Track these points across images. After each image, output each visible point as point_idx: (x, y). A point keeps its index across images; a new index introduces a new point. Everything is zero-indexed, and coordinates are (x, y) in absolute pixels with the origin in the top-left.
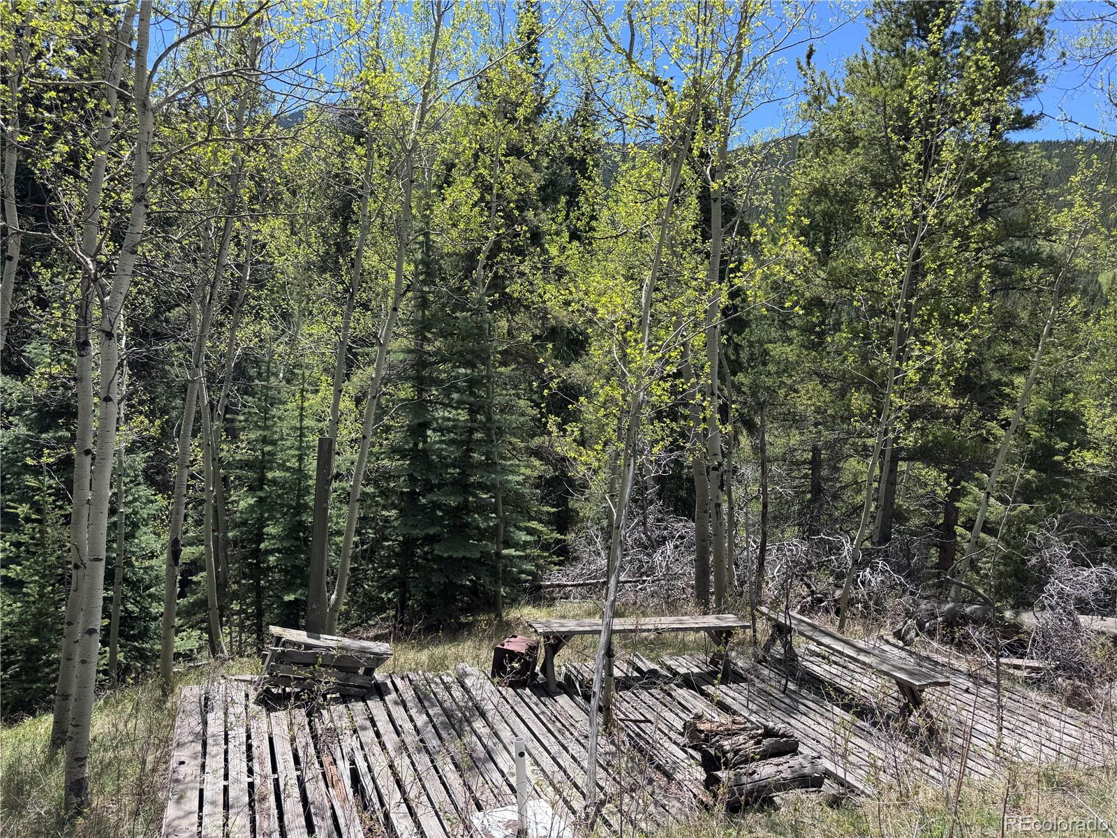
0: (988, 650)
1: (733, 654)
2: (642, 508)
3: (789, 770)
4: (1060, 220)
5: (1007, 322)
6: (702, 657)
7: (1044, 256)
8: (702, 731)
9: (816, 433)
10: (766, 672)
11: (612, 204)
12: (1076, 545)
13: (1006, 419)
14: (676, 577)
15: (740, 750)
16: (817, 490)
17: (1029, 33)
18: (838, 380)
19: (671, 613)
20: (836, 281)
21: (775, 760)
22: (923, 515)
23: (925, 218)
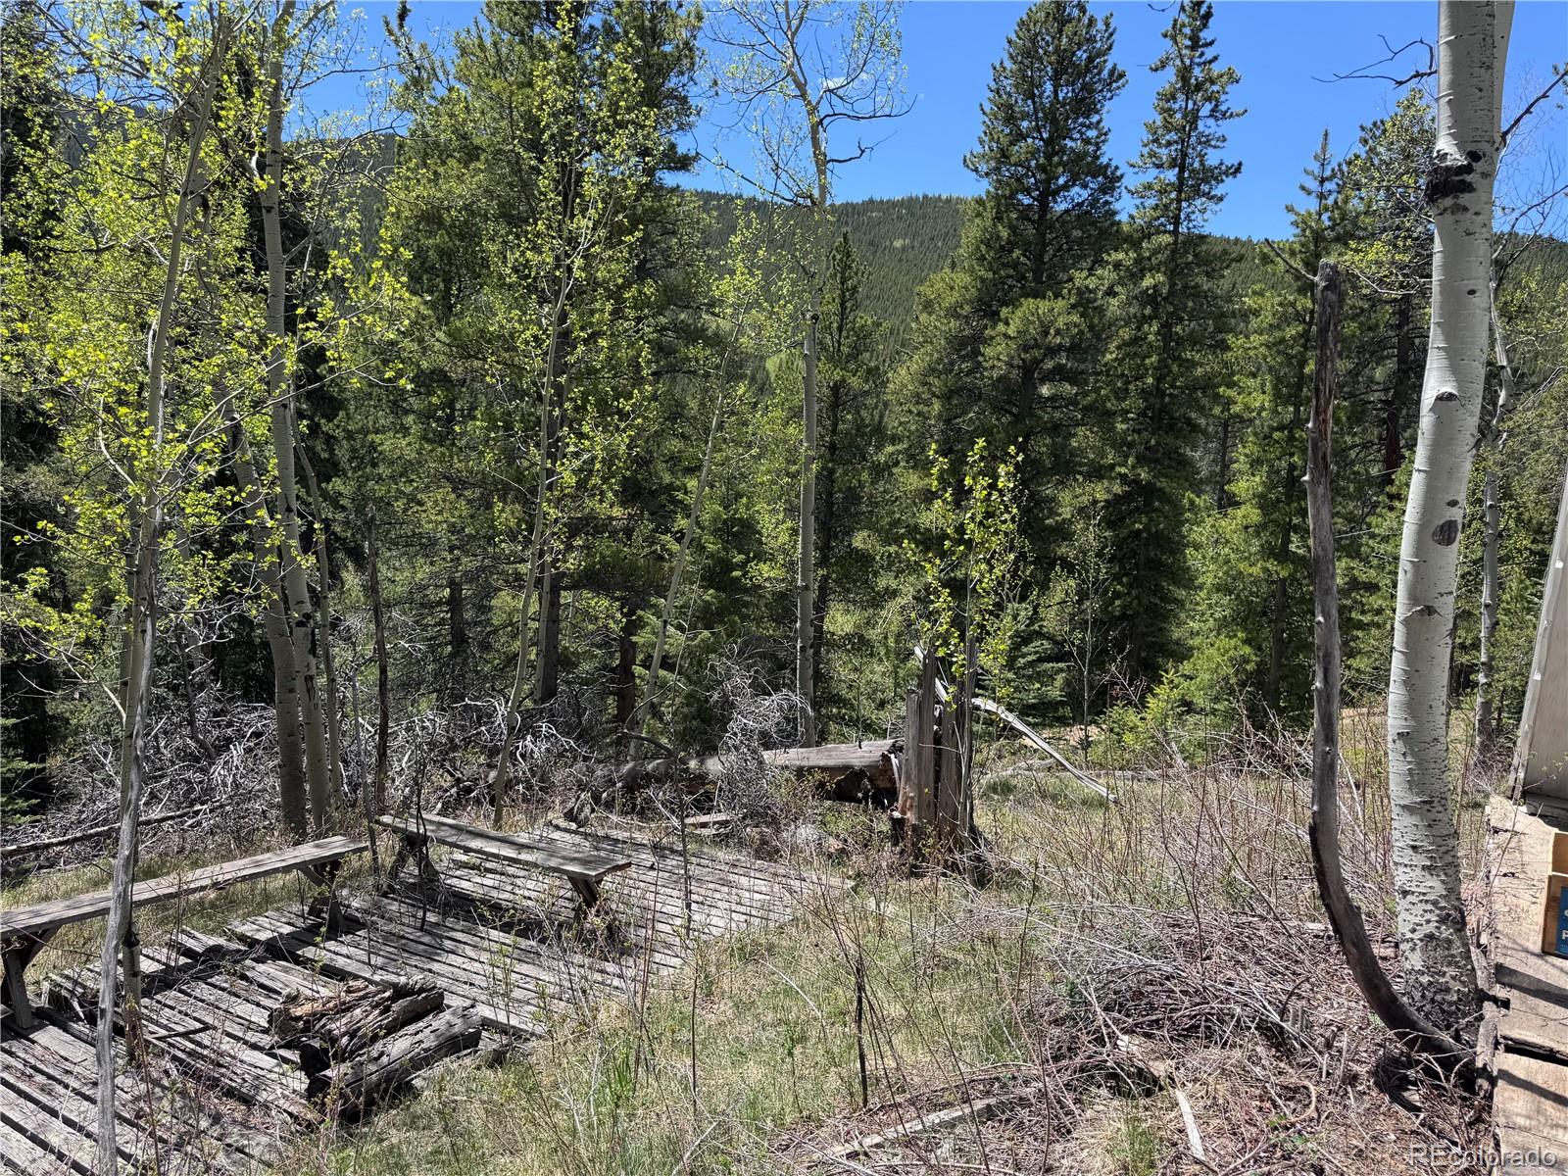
0: (673, 811)
1: (345, 892)
2: (186, 697)
3: (432, 1036)
4: (722, 288)
5: (675, 413)
6: (296, 908)
7: (709, 333)
8: (300, 1018)
9: (452, 561)
10: (395, 906)
11: (83, 195)
12: (756, 672)
13: (681, 531)
14: (251, 795)
15: (359, 1029)
16: (459, 640)
17: (678, 46)
18: (474, 485)
19: (246, 853)
20: (464, 348)
21: (412, 1028)
22: (596, 656)
23: (569, 269)
